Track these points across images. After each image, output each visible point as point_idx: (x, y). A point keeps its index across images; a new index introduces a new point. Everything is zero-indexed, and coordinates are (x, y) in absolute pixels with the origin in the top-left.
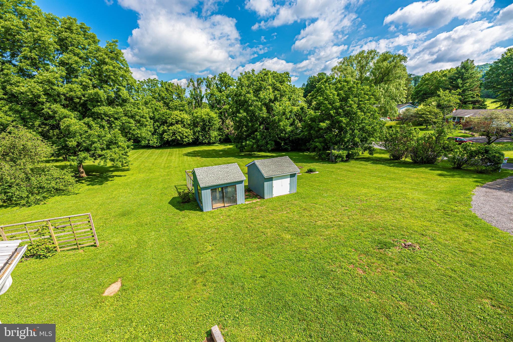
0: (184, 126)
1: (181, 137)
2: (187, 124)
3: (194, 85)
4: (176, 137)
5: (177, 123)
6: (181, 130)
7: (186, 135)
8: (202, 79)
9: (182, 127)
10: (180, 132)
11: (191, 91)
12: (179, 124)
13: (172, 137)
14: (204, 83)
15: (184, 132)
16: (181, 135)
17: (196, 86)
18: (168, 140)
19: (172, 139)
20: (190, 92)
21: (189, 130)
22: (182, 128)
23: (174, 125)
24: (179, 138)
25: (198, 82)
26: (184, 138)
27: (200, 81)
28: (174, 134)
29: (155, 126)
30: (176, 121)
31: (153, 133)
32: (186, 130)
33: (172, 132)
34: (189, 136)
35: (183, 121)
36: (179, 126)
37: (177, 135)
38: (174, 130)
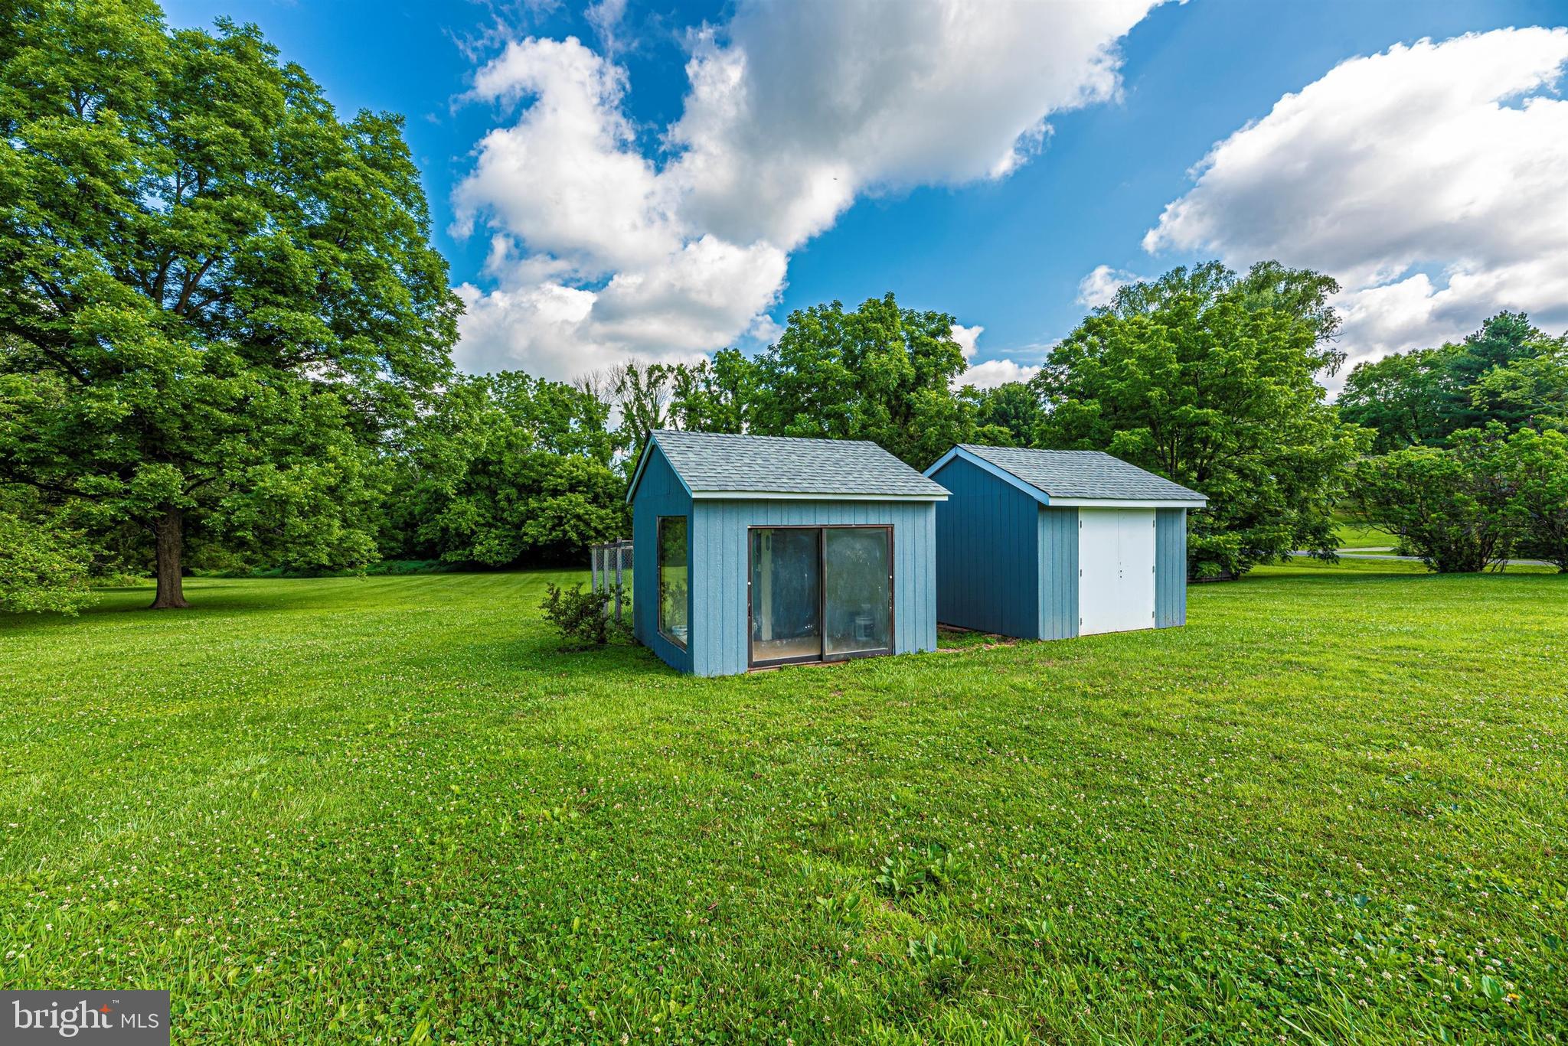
0: (595, 500)
1: (580, 534)
2: (604, 493)
3: (636, 385)
4: (565, 532)
5: (573, 489)
6: (582, 511)
7: (600, 527)
8: (665, 368)
9: (589, 503)
10: (578, 517)
11: (626, 405)
12: (580, 492)
13: (550, 534)
14: (671, 381)
15: (593, 517)
16: (582, 527)
17: (644, 389)
18: (536, 541)
19: (551, 540)
20: (622, 409)
21: (609, 511)
22: (587, 505)
23: (562, 493)
24: (574, 536)
25: (650, 376)
26: (589, 538)
27: (657, 373)
28: (559, 521)
29: (500, 501)
30: (570, 484)
31: (491, 521)
32: (603, 512)
33: (554, 517)
34: (611, 531)
35: (595, 484)
36: (581, 498)
37: (567, 527)
38: (562, 510)
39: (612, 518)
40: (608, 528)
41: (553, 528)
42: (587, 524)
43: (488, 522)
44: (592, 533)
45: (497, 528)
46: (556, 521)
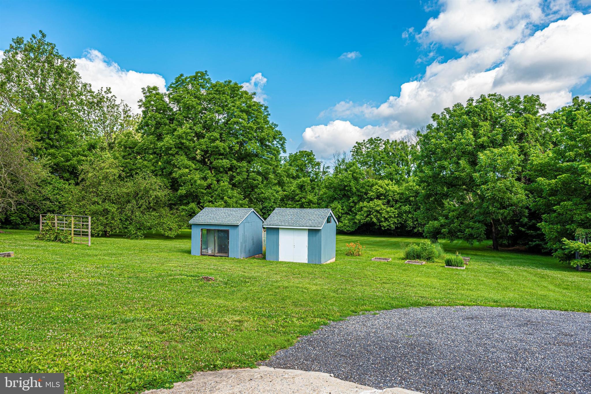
0: (387, 203)
1: (377, 219)
2: (393, 199)
4: (371, 218)
5: (378, 197)
6: (379, 209)
7: (386, 216)
10: (378, 211)
12: (380, 199)
13: (366, 219)
15: (385, 211)
16: (379, 216)
18: (360, 222)
19: (366, 222)
21: (393, 209)
22: (383, 206)
23: (372, 200)
24: (375, 220)
26: (382, 221)
28: (369, 214)
30: (377, 195)
31: (347, 211)
32: (389, 209)
33: (367, 211)
34: (391, 219)
35: (388, 195)
36: (380, 202)
37: (372, 216)
38: (370, 208)
39: (393, 212)
40: (390, 217)
41: (367, 216)
42: (381, 214)
43: (346, 212)
44: (383, 219)
45: (350, 215)
46: (368, 213)
